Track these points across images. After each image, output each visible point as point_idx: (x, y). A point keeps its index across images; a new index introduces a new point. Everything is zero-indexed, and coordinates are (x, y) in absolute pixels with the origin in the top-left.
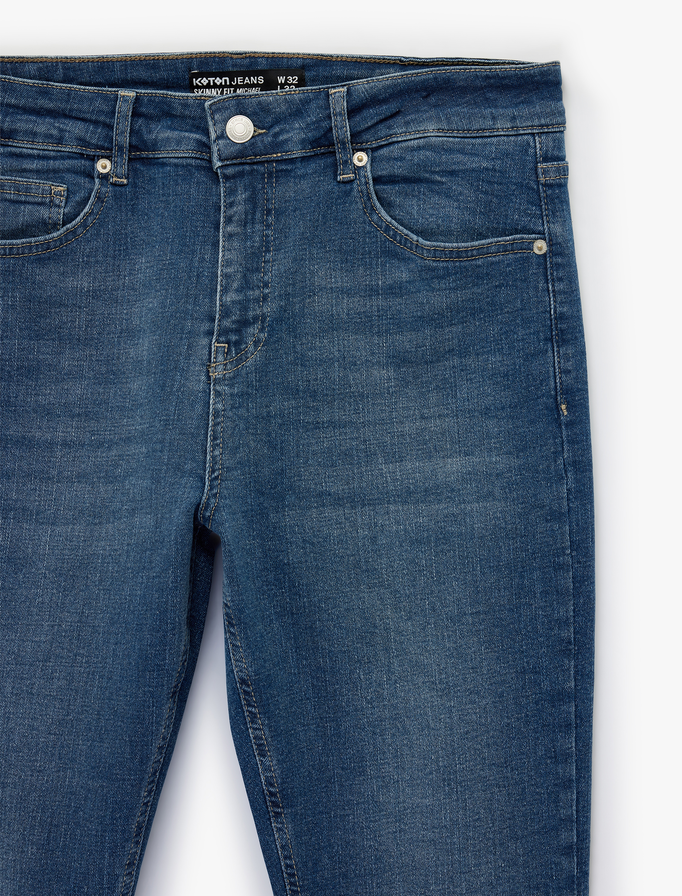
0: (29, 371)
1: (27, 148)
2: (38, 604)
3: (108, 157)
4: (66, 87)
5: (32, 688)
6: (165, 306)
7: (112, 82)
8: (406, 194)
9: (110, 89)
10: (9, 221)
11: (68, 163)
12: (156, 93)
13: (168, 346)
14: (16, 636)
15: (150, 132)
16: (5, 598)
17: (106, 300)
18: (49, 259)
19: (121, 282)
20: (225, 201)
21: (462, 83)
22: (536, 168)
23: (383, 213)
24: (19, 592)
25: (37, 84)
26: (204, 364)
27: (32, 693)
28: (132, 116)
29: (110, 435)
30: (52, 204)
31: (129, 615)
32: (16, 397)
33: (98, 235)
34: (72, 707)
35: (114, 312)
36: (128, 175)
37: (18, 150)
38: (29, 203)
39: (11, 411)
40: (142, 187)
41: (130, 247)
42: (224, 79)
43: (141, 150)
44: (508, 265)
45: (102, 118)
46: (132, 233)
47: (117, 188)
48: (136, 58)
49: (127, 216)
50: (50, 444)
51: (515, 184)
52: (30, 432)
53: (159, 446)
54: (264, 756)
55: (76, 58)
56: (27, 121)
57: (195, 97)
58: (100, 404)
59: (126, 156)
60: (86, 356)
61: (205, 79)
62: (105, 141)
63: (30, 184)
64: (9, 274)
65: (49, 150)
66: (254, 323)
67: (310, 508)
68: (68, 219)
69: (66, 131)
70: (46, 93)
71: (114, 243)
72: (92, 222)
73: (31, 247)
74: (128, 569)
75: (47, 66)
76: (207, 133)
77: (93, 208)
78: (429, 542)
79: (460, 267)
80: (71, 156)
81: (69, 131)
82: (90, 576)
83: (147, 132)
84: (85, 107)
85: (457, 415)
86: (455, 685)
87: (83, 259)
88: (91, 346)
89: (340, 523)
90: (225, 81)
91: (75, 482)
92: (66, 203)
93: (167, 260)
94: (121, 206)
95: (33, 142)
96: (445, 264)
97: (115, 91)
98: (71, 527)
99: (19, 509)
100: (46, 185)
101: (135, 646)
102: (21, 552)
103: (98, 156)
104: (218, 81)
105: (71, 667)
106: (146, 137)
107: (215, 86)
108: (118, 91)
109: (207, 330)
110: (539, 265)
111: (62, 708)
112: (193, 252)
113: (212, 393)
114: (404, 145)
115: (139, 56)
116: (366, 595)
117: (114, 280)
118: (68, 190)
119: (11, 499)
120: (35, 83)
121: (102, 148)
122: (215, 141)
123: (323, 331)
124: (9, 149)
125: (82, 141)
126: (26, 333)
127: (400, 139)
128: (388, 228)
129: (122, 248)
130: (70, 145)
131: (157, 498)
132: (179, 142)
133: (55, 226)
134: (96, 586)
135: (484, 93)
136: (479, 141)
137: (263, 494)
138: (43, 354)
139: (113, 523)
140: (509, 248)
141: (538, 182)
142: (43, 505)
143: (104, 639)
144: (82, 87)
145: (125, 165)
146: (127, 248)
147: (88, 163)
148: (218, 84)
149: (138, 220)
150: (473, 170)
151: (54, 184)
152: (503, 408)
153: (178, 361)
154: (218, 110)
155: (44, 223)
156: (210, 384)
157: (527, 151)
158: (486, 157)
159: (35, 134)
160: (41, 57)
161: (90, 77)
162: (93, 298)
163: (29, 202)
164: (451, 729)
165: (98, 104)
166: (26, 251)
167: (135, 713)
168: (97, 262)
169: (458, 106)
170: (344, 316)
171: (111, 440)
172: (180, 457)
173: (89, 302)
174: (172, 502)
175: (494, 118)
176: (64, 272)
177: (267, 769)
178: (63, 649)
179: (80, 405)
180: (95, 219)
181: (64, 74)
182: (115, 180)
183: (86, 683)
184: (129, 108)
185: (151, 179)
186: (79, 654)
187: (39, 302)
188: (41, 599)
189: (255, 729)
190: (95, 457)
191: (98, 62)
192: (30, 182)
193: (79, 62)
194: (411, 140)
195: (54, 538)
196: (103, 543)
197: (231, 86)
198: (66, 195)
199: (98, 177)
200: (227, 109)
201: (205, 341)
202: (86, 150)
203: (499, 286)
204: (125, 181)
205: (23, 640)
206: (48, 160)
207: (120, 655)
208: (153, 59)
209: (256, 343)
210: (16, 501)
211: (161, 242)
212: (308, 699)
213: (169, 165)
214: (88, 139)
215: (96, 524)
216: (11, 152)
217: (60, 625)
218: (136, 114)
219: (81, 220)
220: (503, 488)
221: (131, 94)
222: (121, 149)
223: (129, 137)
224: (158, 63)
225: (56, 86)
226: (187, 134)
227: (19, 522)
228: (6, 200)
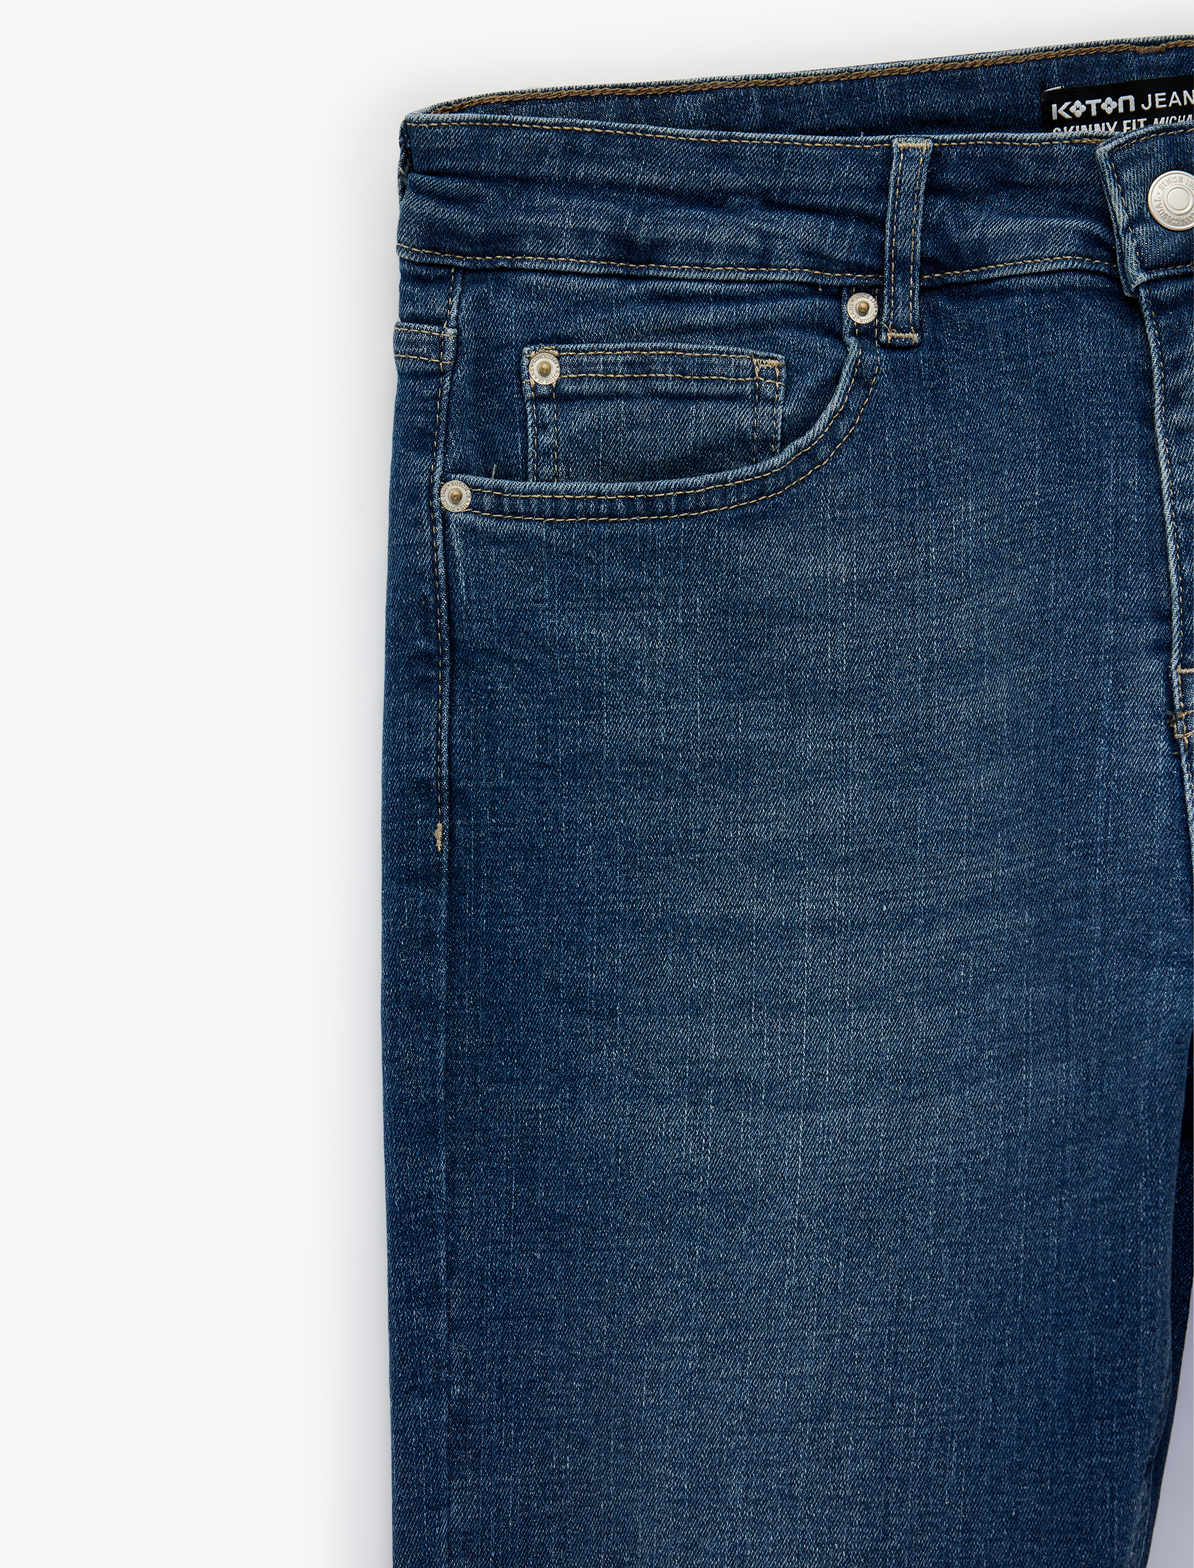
0: (727, 770)
1: (691, 280)
2: (788, 1291)
3: (868, 290)
4: (772, 141)
5: (791, 1484)
6: (1045, 599)
7: (871, 124)
9: (871, 139)
10: (665, 439)
11: (785, 307)
12: (976, 140)
13: (1065, 684)
14: (744, 1368)
15: (966, 226)
16: (710, 1283)
17: (887, 602)
18: (764, 515)
19: (920, 560)
20: (1161, 359)
24: (742, 1267)
25: (706, 138)
26: (1159, 716)
27: (792, 1497)
28: (925, 192)
29: (927, 897)
30: (758, 398)
31: (1030, 1295)
32: (703, 831)
33: (862, 459)
35: (908, 626)
36: (921, 323)
37: (670, 287)
38: (706, 398)
39: (693, 862)
40: (952, 348)
41: (934, 482)
42: (1121, 99)
43: (942, 268)
45: (857, 203)
46: (938, 449)
47: (896, 355)
48: (924, 68)
49: (923, 413)
50: (786, 928)
52: (738, 906)
53: (1073, 906)
55: (789, 77)
56: (687, 222)
57: (1069, 139)
58: (895, 831)
59: (914, 281)
60: (853, 729)
61: (1078, 103)
62: (865, 253)
63: (708, 356)
64: (678, 556)
65: (739, 282)
68: (795, 428)
69: (776, 236)
70: (727, 156)
71: (899, 474)
72: (847, 432)
73: (725, 492)
74: (1015, 1190)
75: (726, 98)
76: (1104, 215)
77: (848, 401)
80: (790, 291)
81: (784, 237)
82: (909, 1217)
83: (958, 227)
84: (818, 180)
87: (833, 513)
88: (862, 705)
90: (1126, 103)
91: (850, 1010)
92: (786, 394)
94: (907, 393)
95: (702, 265)
97: (882, 142)
98: (852, 1110)
99: (726, 1080)
100: (742, 356)
101: (1054, 1364)
102: (738, 1176)
103: (850, 287)
104: (1109, 105)
105: (884, 1427)
106: (957, 237)
107: (1102, 117)
108: (890, 141)
109: (1155, 641)
112: (1101, 473)
113: (1186, 776)
115: (929, 63)
117: (903, 557)
118: (788, 366)
119: (706, 1060)
120: (703, 137)
121: (858, 268)
122: (1126, 230)
124: (650, 285)
125: (814, 257)
126: (717, 685)
129: (916, 485)
130: (788, 268)
131: (1084, 1021)
132: (1039, 240)
133: (766, 446)
134: (928, 1238)
138: (757, 730)
139: (960, 1091)
142: (781, 1067)
143: (963, 1356)
144: (809, 137)
145: (913, 301)
146: (928, 484)
147: (828, 304)
148: (1109, 111)
149: (950, 419)
151: (758, 353)
153: (1096, 712)
154: (1129, 162)
155: (743, 440)
156: (1179, 758)
159: (706, 248)
160: (710, 81)
161: (821, 116)
162: (860, 598)
163: (707, 396)
165: (847, 172)
166: (715, 500)
167: (1069, 1518)
168: (863, 518)
171: (932, 909)
172: (1134, 922)
173: (852, 608)
174: (1130, 1028)
176: (796, 545)
178: (858, 1388)
179: (847, 838)
180: (853, 424)
181: (765, 113)
182: (893, 338)
183: (926, 1461)
184: (921, 175)
185: (973, 328)
186: (901, 1398)
187: (746, 614)
188: (794, 1280)
190: (896, 951)
191: (838, 81)
192: (707, 351)
193: (795, 85)
195: (814, 1139)
196: (937, 1141)
197: (1139, 113)
198: (784, 376)
199: (852, 333)
200: (1147, 157)
201: (1153, 665)
202: (822, 275)
204: (915, 337)
205: (761, 1376)
206: (738, 304)
207: (1013, 1389)
208: (962, 68)
210: (719, 1063)
211: (1015, 461)
213: (1020, 292)
214: (827, 250)
215: (914, 1099)
216: (653, 291)
217: (846, 1335)
218: (934, 189)
219: (824, 428)
221: (923, 144)
222: (902, 265)
223: (921, 238)
224: (973, 75)
225: (750, 140)
226: (1055, 222)
227: (727, 1110)
228: (655, 395)
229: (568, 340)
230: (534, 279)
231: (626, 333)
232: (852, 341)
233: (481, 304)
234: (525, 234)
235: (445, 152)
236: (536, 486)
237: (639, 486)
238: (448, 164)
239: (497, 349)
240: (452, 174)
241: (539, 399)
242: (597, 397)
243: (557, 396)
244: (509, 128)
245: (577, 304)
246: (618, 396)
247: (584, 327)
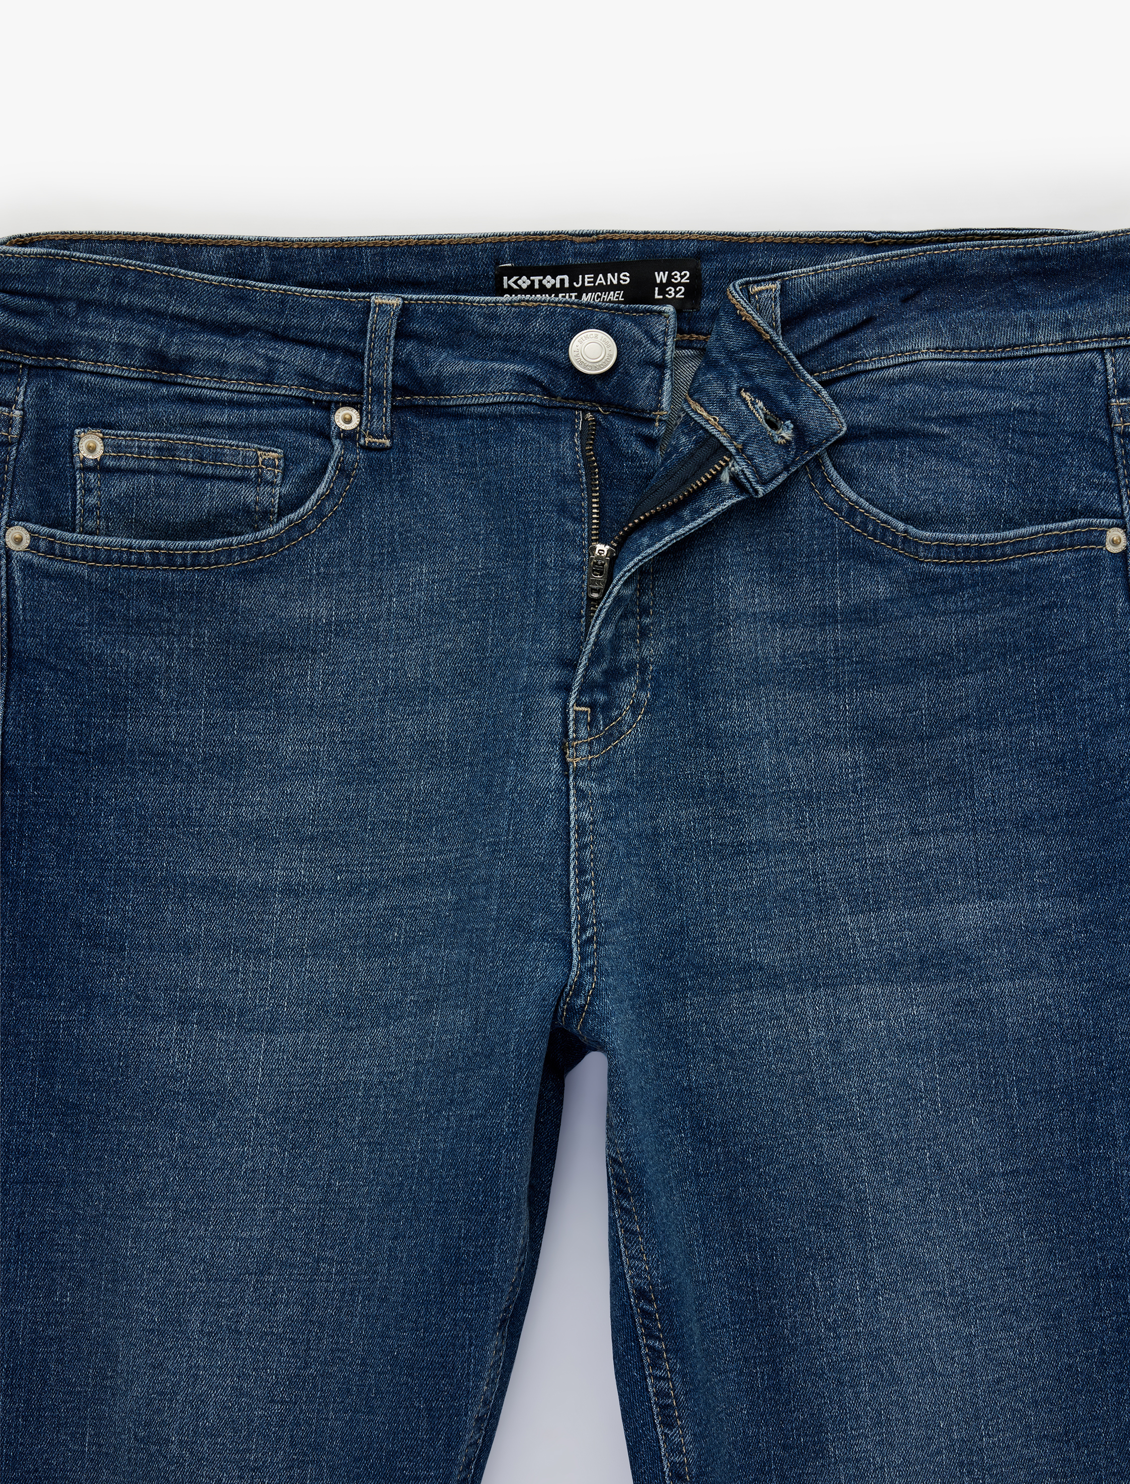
0: (224, 763)
1: (211, 389)
2: (245, 1172)
3: (352, 405)
4: (277, 290)
5: (237, 1322)
7: (358, 283)
8: (880, 458)
9: (355, 294)
10: (185, 507)
11: (284, 414)
12: (437, 300)
14: (206, 1230)
15: (427, 365)
17: (358, 638)
18: (261, 570)
21: (976, 270)
22: (1107, 408)
23: (844, 486)
24: (211, 1152)
25: (226, 283)
26: (556, 742)
27: (237, 1331)
28: (396, 337)
29: (372, 871)
30: (260, 481)
33: (343, 530)
34: (314, 1353)
35: (372, 657)
36: (392, 432)
37: (194, 392)
38: (219, 478)
39: (192, 834)
40: (416, 452)
42: (558, 277)
43: (412, 393)
44: (1065, 571)
45: (343, 341)
47: (372, 454)
48: (401, 242)
49: (392, 498)
50: (261, 890)
51: (1070, 435)
53: (482, 889)
54: (671, 1426)
55: (296, 240)
56: (209, 344)
57: (510, 302)
59: (387, 402)
60: (324, 736)
61: (523, 278)
62: (349, 378)
63: (221, 448)
64: (192, 598)
65: (249, 393)
66: (628, 674)
67: (727, 992)
68: (289, 505)
69: (279, 361)
70: (242, 298)
71: (372, 543)
72: (331, 511)
73: (230, 553)
75: (242, 253)
77: (333, 487)
78: (930, 1048)
79: (982, 574)
80: (288, 402)
81: (285, 362)
82: (341, 1120)
83: (422, 365)
84: (312, 323)
85: (974, 829)
86: (978, 1299)
87: (318, 570)
89: (778, 1018)
90: (562, 281)
91: (307, 956)
92: (283, 479)
93: (478, 569)
94: (381, 483)
95: (220, 378)
96: (956, 570)
97: (364, 297)
98: (303, 1034)
99: (208, 1006)
100: (249, 449)
102: (212, 1081)
103: (337, 403)
104: (548, 282)
105: (310, 1281)
106: (420, 372)
107: (544, 290)
108: (369, 297)
110: (1115, 570)
111: (296, 1356)
113: (572, 792)
114: (876, 376)
115: (406, 239)
116: (825, 1142)
118: (285, 458)
119: (192, 989)
120: (223, 282)
121: (344, 389)
123: (746, 687)
124: (178, 389)
125: (308, 379)
126: (219, 697)
127: (869, 367)
128: (852, 512)
130: (288, 385)
133: (265, 518)
135: (1013, 285)
136: (1006, 365)
137: (651, 968)
138: (248, 733)
140: (1067, 541)
141: (1111, 431)
142: (250, 998)
145: (386, 416)
147: (318, 414)
148: (548, 286)
150: (998, 414)
151: (262, 447)
152: (1055, 817)
155: (247, 511)
156: (568, 776)
157: (1090, 378)
158: (1020, 392)
159: (224, 366)
160: (230, 238)
161: (319, 273)
162: (337, 635)
163: (219, 477)
164: (972, 1375)
165: (336, 318)
166: (223, 559)
168: (342, 574)
169: (969, 308)
170: (777, 661)
171: (376, 881)
173: (330, 642)
175: (1032, 326)
176: (286, 593)
177: (675, 1449)
178: (293, 1251)
180: (336, 504)
181: (273, 267)
182: (369, 441)
184: (391, 325)
185: (433, 439)
186: (324, 1260)
187: (244, 644)
188: (250, 1164)
189: (658, 1378)
190: (346, 911)
191: (332, 247)
192: (221, 444)
193: (298, 248)
194: (889, 367)
195: (272, 1055)
197: (572, 289)
198: (282, 465)
199: (338, 436)
201: (555, 702)
202: (315, 392)
203: (1050, 607)
204: (388, 443)
205: (220, 1238)
206: (248, 409)
209: (635, 708)
210: (203, 992)
212: (724, 1326)
214: (319, 374)
215: (352, 1029)
216: (181, 394)
217: (287, 1209)
218: (402, 334)
219: (312, 507)
220: (1055, 955)
221: (393, 301)
222: (378, 390)
223: (392, 371)
224: (441, 251)
225: (260, 288)
226: (496, 365)
227: (207, 1029)
228: (179, 473)
229: (110, 426)
230: (85, 378)
231: (158, 425)
232: (337, 443)
233: (43, 393)
234: (80, 343)
235: (18, 277)
236: (81, 537)
237: (163, 543)
238: (19, 286)
239: (55, 428)
240: (22, 294)
241: (86, 469)
242: (133, 472)
243: (99, 467)
244: (69, 261)
245: (119, 399)
246: (149, 471)
247: (124, 418)
